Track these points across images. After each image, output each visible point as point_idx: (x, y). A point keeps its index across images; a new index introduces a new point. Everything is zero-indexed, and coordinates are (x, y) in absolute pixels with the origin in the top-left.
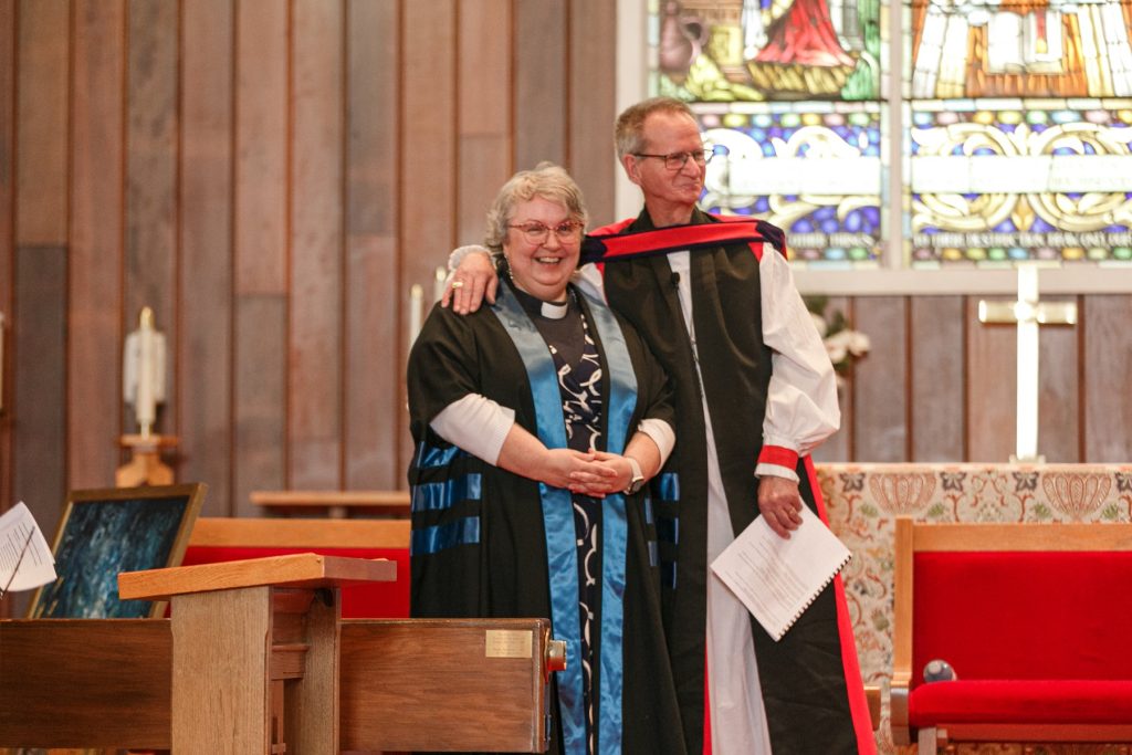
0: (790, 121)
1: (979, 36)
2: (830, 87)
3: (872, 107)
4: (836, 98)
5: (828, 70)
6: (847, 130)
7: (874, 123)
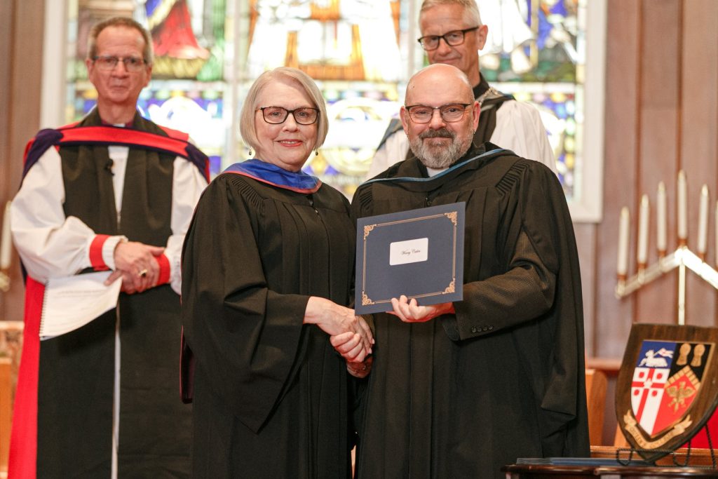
0: (162, 95)
1: (293, 39)
2: (191, 71)
3: (219, 86)
4: (194, 79)
5: (190, 61)
6: (202, 101)
7: (219, 98)
